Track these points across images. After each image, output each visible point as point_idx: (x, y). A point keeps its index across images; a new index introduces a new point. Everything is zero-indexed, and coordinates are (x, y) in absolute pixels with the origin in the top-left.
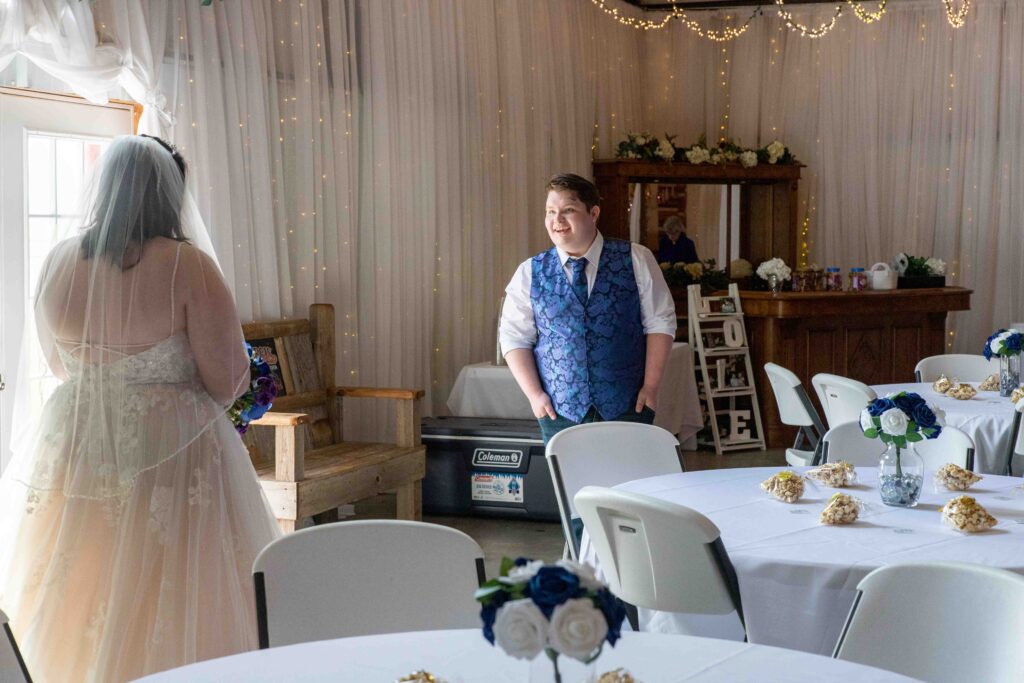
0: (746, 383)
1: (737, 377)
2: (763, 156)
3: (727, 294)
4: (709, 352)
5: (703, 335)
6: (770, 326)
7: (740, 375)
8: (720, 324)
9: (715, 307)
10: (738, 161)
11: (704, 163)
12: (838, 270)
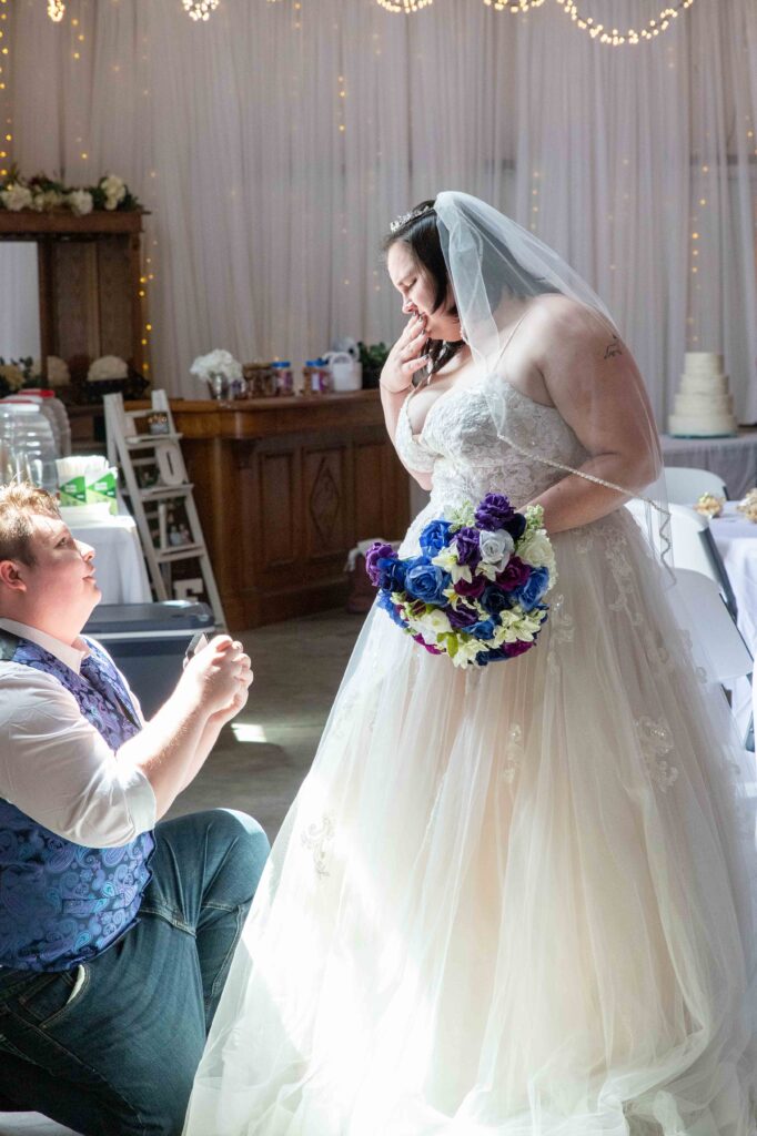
0: (191, 539)
1: (178, 530)
2: (99, 196)
3: (150, 407)
4: (147, 494)
5: (136, 469)
6: (217, 452)
7: (182, 527)
8: (150, 452)
9: (143, 426)
10: (67, 207)
11: (25, 209)
12: (287, 365)
